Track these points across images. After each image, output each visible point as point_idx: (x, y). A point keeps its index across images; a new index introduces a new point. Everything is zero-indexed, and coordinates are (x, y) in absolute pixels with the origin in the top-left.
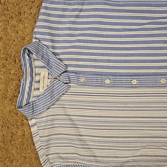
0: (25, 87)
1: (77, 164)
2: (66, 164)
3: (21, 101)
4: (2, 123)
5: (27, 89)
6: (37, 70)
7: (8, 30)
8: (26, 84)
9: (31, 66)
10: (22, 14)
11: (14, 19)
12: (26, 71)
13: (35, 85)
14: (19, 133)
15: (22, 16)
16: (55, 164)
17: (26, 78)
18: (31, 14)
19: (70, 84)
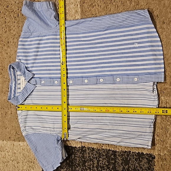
0: (12, 87)
1: (41, 133)
2: (34, 132)
3: (10, 96)
4: (1, 107)
5: (13, 88)
6: (19, 77)
7: (3, 53)
8: (12, 86)
9: (14, 75)
10: (9, 43)
11: (6, 46)
12: (12, 78)
13: (18, 86)
14: (9, 112)
15: (9, 44)
16: (29, 132)
17: (12, 82)
18: (14, 42)
19: (36, 85)
